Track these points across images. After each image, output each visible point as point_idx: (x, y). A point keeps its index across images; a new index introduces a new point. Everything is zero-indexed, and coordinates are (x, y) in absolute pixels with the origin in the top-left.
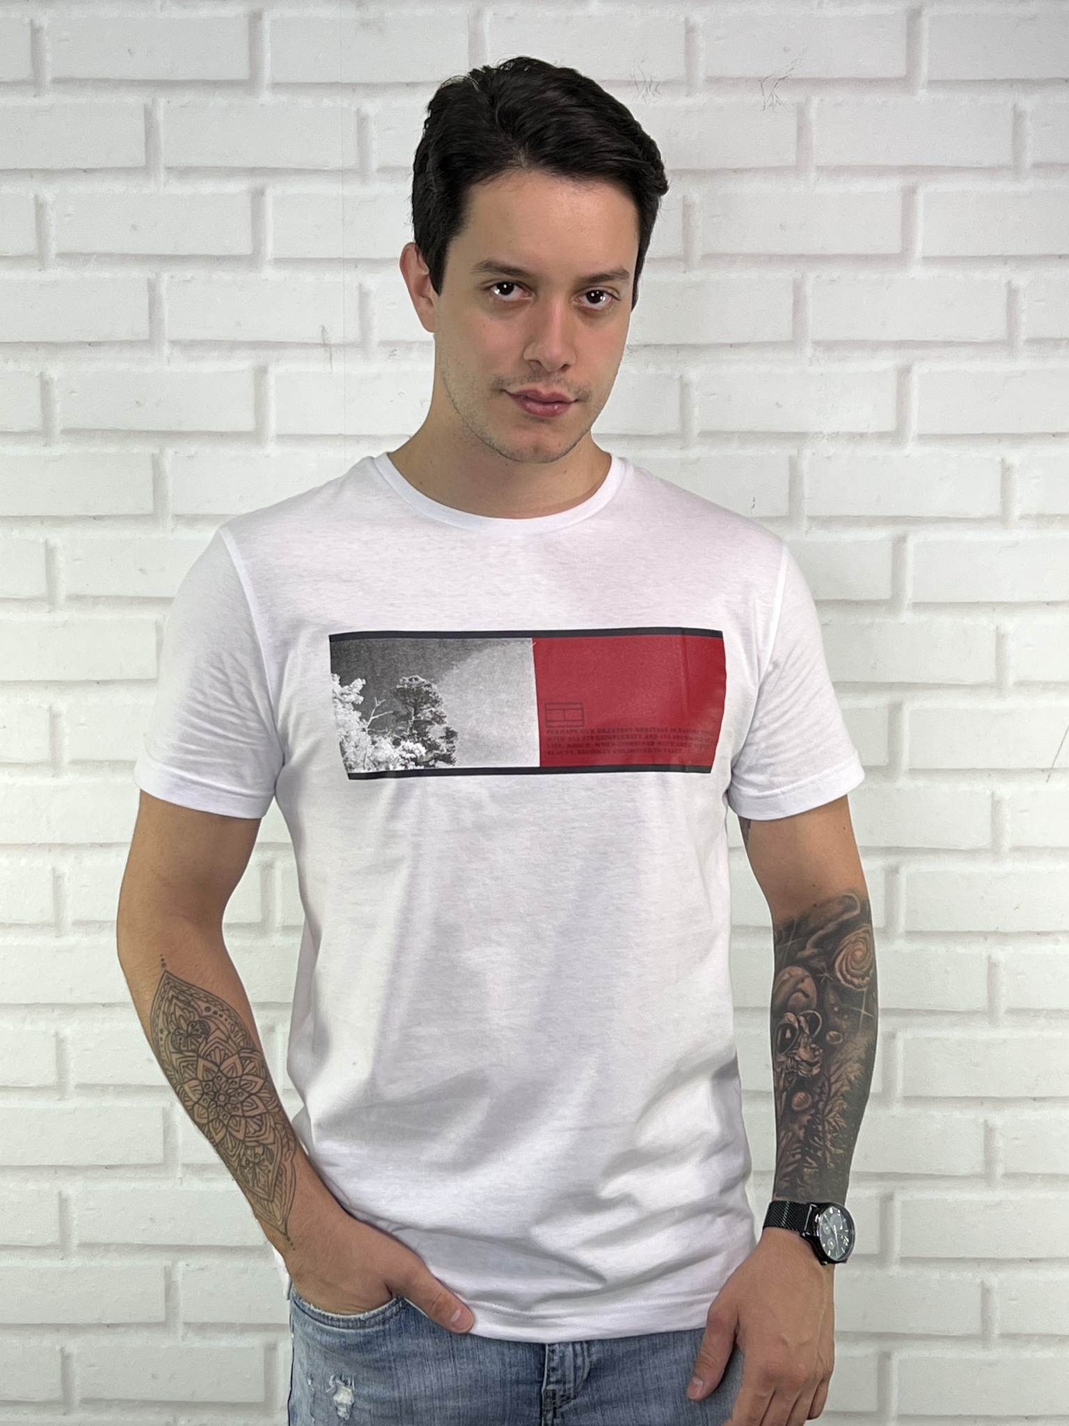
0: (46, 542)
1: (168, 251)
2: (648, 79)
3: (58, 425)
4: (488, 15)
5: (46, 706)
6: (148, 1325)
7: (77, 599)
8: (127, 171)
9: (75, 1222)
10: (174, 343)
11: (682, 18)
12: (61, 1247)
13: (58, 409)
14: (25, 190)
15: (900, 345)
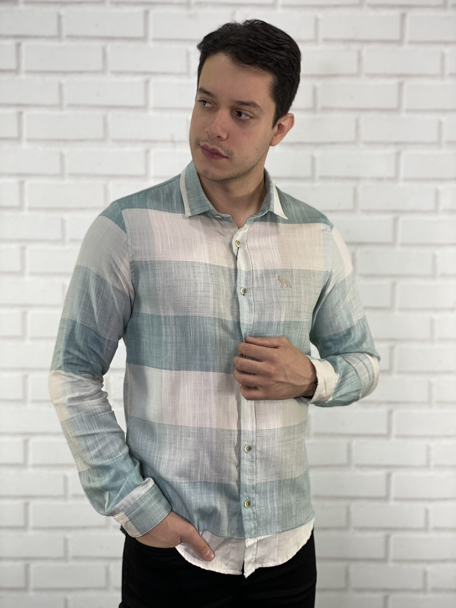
0: (62, 218)
1: (112, 104)
3: (67, 173)
5: (61, 283)
6: (99, 527)
7: (73, 240)
8: (95, 72)
9: (71, 487)
10: (114, 140)
11: (314, 16)
12: (64, 496)
13: (67, 165)
14: (54, 79)
15: (397, 143)
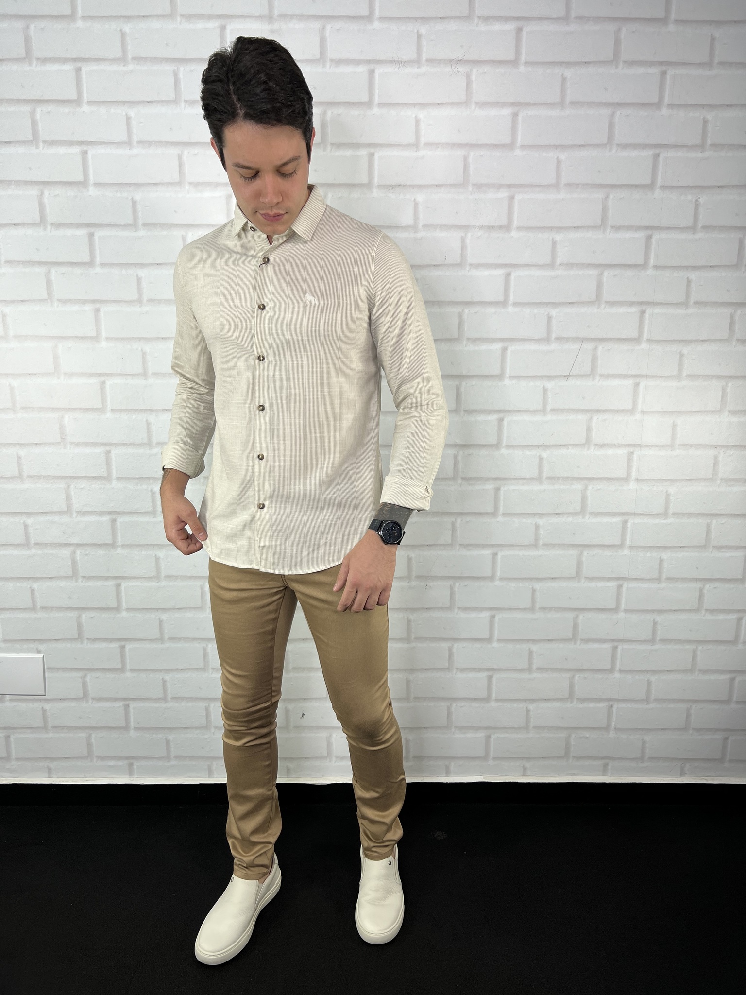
0: (137, 275)
1: (187, 141)
2: (400, 60)
3: (141, 223)
4: (328, 27)
5: (140, 349)
6: (195, 608)
7: (151, 301)
8: (167, 102)
9: (163, 567)
11: (415, 31)
12: (157, 578)
13: (140, 214)
14: (121, 111)
15: (509, 186)
